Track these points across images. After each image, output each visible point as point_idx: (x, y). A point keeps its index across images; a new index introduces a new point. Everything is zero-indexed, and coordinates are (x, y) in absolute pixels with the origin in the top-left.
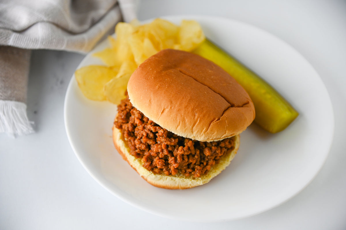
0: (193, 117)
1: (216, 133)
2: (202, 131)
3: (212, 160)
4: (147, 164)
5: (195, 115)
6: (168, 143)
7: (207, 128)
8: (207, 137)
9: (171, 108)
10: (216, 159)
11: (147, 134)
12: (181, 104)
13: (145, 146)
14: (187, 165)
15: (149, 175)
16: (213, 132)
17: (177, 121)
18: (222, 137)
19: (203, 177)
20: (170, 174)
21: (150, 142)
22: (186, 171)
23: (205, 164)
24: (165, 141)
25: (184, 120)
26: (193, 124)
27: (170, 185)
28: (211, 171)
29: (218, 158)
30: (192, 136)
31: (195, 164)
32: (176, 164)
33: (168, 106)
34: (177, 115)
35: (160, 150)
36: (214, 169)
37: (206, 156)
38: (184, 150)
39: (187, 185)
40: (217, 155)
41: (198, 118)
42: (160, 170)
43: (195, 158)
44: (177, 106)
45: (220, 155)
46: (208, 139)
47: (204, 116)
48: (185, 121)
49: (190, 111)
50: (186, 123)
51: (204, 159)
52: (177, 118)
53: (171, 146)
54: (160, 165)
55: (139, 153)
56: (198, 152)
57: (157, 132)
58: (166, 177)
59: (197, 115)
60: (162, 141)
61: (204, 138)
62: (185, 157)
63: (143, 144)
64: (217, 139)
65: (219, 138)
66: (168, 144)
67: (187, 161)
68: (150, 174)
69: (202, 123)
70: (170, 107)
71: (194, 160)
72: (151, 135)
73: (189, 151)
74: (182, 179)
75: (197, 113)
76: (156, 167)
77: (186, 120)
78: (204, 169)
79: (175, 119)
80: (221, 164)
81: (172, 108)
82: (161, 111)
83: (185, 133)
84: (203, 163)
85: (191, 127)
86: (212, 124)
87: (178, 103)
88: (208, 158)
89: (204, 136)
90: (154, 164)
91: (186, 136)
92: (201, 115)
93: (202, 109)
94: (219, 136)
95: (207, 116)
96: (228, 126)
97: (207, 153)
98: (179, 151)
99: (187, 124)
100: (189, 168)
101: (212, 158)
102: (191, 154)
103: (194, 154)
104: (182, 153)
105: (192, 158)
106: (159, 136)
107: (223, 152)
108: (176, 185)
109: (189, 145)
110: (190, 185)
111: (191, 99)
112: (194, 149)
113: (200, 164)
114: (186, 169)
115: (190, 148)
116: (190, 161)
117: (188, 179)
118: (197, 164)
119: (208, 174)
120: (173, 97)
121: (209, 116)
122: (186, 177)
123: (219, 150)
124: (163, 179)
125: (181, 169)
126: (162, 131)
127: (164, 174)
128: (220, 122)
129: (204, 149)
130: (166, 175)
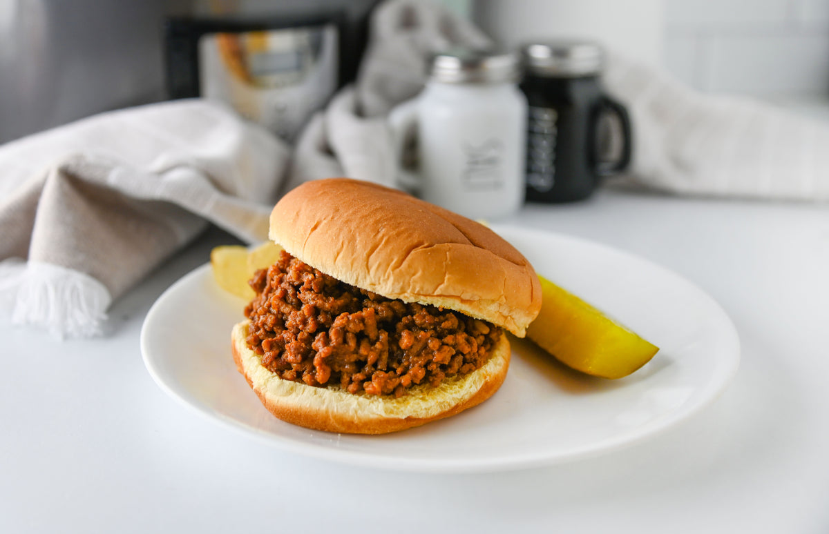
0: (374, 234)
1: (419, 274)
2: (388, 265)
3: (416, 365)
4: (269, 354)
5: (379, 232)
6: (316, 303)
7: (401, 258)
8: (399, 283)
9: (333, 218)
10: (429, 368)
11: (285, 292)
12: (354, 213)
13: (273, 317)
14: (352, 360)
15: (268, 380)
16: (413, 272)
17: (338, 241)
18: (435, 294)
19: (389, 400)
20: (316, 384)
22: (351, 378)
23: (399, 371)
24: (314, 300)
25: (352, 240)
26: (369, 248)
27: (308, 405)
28: (413, 396)
29: (433, 367)
30: (368, 281)
31: (375, 365)
32: (325, 348)
33: (328, 216)
34: (341, 230)
35: (298, 320)
36: (422, 392)
37: (402, 351)
38: (348, 318)
39: (348, 411)
40: (430, 357)
41: (384, 236)
42: (295, 373)
43: (376, 348)
44: (346, 215)
45: (437, 357)
46: (403, 291)
47: (398, 235)
48: (355, 241)
49: (371, 224)
51: (400, 363)
52: (339, 235)
53: (326, 312)
54: (292, 351)
55: (261, 337)
56: (383, 336)
57: (302, 283)
58: (303, 386)
59: (383, 231)
60: (308, 297)
61: (393, 284)
62: (350, 335)
63: (273, 314)
64: (425, 296)
65: (429, 295)
66: (318, 305)
67: (352, 350)
68: (269, 378)
69: (390, 247)
70: (330, 217)
71: (372, 350)
72: (290, 291)
73: (359, 323)
74: (337, 394)
75: (384, 227)
76: (288, 366)
77: (358, 239)
78: (394, 380)
79: (334, 238)
80: (443, 390)
81: (335, 219)
82: (313, 226)
83: (353, 270)
84: (395, 370)
85: (365, 255)
86: (413, 252)
87: (351, 211)
88: (408, 360)
89: (392, 278)
90: (284, 357)
91: (354, 282)
92: (393, 233)
93: (399, 224)
94: (428, 288)
95: (406, 235)
96: (450, 263)
97: (405, 341)
98: (338, 322)
99: (358, 247)
100: (359, 372)
101: (418, 362)
102: (367, 337)
103: (375, 339)
104: (343, 324)
105: (368, 345)
106: (304, 288)
107: (445, 351)
108: (324, 408)
109: (364, 313)
110: (356, 412)
111: (381, 208)
112: (375, 325)
113: (389, 369)
114: (352, 375)
115: (366, 321)
116: (363, 351)
117: (350, 395)
118: (379, 367)
119: (404, 397)
120: (344, 203)
121: (410, 236)
122: (350, 392)
123: (434, 342)
124: (297, 391)
125: (340, 372)
126: (310, 277)
127: (303, 382)
128: (433, 251)
129: (400, 336)
130: (305, 384)
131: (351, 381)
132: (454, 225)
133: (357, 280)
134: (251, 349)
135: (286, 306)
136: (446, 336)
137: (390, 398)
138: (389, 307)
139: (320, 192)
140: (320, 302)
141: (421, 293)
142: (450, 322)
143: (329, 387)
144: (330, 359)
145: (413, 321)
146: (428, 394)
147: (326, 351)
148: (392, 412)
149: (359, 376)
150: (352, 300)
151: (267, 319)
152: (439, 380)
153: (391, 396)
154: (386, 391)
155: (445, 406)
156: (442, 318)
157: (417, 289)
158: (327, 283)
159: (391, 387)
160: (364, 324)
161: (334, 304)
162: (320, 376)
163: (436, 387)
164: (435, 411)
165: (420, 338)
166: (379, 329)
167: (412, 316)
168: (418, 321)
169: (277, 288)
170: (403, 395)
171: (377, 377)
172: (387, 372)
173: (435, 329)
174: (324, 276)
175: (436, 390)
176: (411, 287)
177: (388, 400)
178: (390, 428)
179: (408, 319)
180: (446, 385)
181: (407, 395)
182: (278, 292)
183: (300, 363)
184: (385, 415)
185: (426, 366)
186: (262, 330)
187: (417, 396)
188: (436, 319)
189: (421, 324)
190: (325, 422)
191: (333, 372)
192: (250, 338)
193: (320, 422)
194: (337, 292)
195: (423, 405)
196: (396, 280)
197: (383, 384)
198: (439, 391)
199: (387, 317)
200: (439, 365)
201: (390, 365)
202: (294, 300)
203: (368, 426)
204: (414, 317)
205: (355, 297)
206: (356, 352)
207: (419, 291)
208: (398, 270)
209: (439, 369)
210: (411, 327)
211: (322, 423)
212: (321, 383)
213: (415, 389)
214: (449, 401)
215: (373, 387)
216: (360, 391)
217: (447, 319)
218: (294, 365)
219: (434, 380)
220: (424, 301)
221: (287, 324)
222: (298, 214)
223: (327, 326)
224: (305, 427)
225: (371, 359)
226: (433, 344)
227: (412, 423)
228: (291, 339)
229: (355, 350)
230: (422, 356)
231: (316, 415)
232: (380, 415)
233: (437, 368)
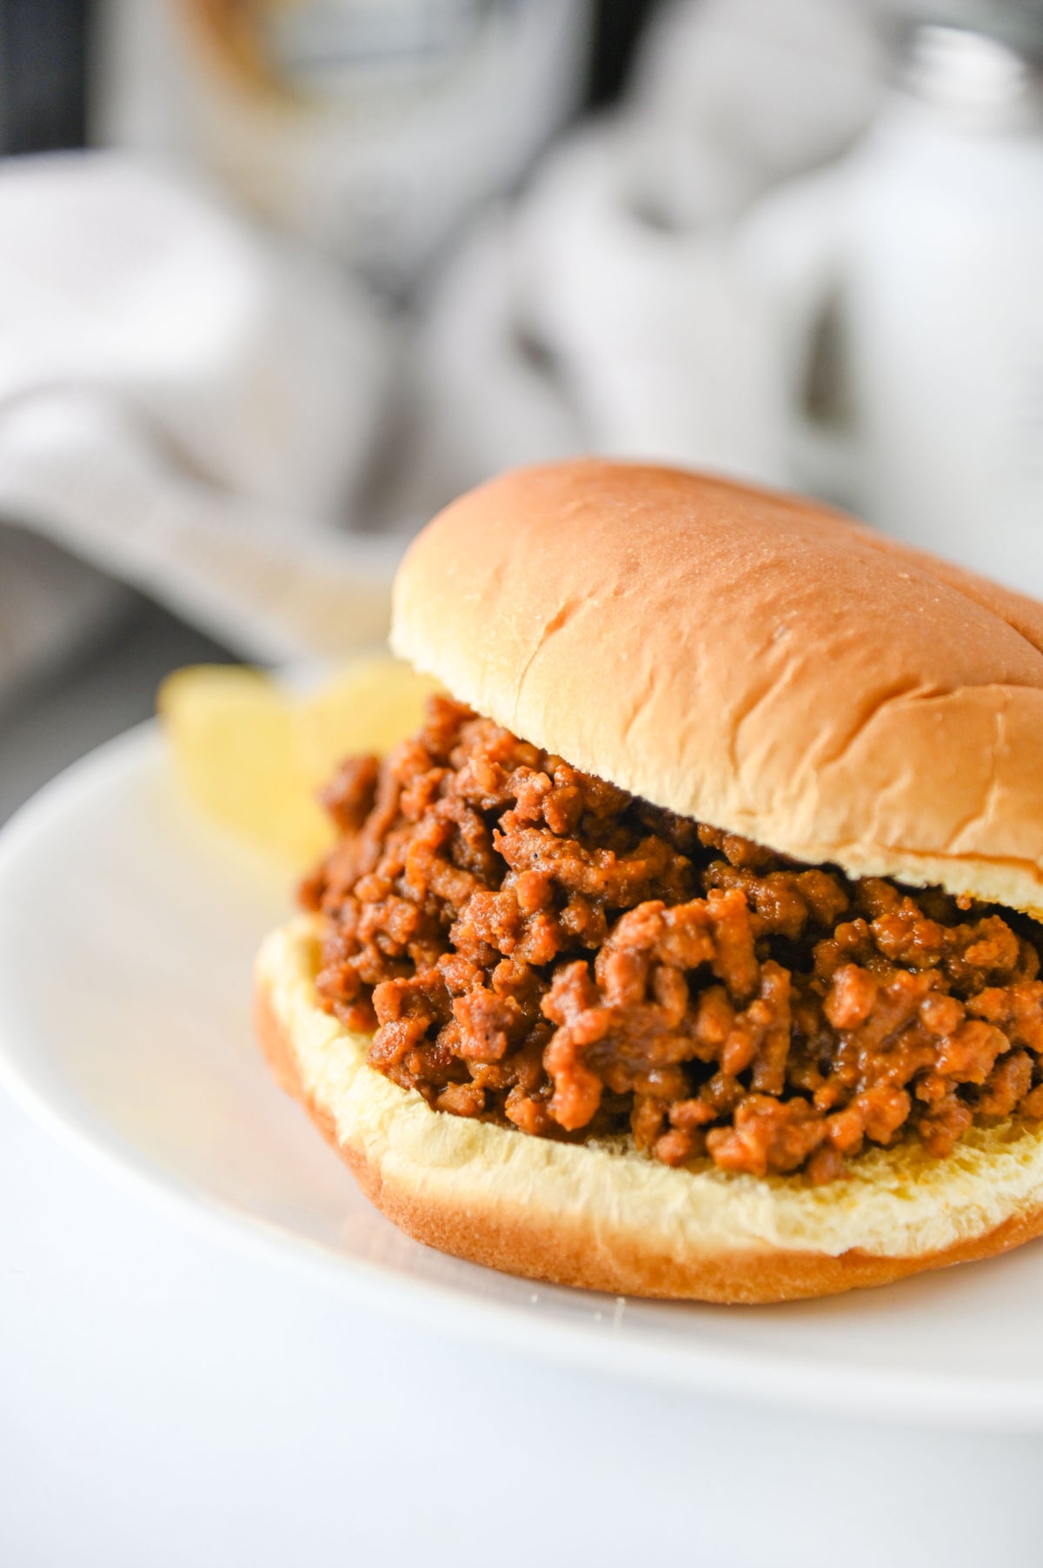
0: (757, 648)
1: (904, 782)
2: (801, 751)
3: (881, 1082)
4: (397, 1029)
5: (770, 642)
6: (559, 867)
7: (847, 729)
8: (836, 810)
9: (618, 592)
10: (923, 1094)
11: (450, 831)
12: (691, 577)
13: (410, 911)
14: (673, 1057)
15: (392, 1114)
16: (882, 774)
17: (638, 667)
18: (955, 848)
19: (790, 1193)
20: (550, 1130)
21: (451, 885)
22: (666, 1116)
23: (823, 1098)
24: (549, 856)
25: (684, 664)
26: (739, 694)
27: (524, 1200)
28: (867, 1181)
30: (732, 801)
31: (745, 1077)
32: (588, 1013)
33: (603, 584)
34: (646, 631)
35: (494, 921)
36: (895, 1169)
37: (835, 1035)
38: (663, 919)
39: (654, 1222)
40: (926, 1057)
41: (788, 656)
42: (481, 1094)
43: (750, 1022)
44: (661, 582)
45: (948, 1059)
46: (847, 836)
47: (837, 652)
48: (695, 668)
49: (744, 615)
50: (699, 685)
51: (825, 1070)
52: (639, 649)
53: (589, 899)
54: (477, 1019)
55: (366, 975)
56: (775, 984)
57: (510, 804)
58: (510, 1134)
59: (785, 640)
60: (529, 850)
61: (817, 814)
62: (666, 976)
63: (410, 901)
64: (921, 854)
65: (934, 854)
66: (562, 875)
67: (674, 1023)
68: (398, 1105)
69: (808, 694)
70: (610, 588)
71: (736, 1027)
72: (469, 828)
73: (700, 936)
74: (620, 1163)
75: (789, 627)
76: (458, 1071)
77: (704, 663)
78: (807, 1126)
79: (624, 657)
80: (967, 1166)
81: (627, 594)
82: (552, 616)
83: (684, 763)
84: (808, 1095)
85: (726, 713)
86: (884, 711)
87: (678, 572)
88: (852, 1063)
89: (812, 795)
90: (445, 1039)
92: (821, 646)
93: (839, 617)
94: (931, 830)
95: (861, 654)
96: (1006, 750)
97: (847, 1001)
98: (631, 930)
99: (703, 689)
100: (693, 1095)
101: (883, 1071)
102: (722, 982)
103: (747, 990)
104: (645, 938)
105: (726, 1009)
106: (516, 821)
107: (977, 1039)
108: (575, 1208)
109: (714, 905)
110: (682, 1224)
111: (778, 564)
112: (748, 947)
113: (791, 1091)
114: (669, 1104)
115: (720, 931)
116: (707, 1029)
117: (663, 1171)
118: (758, 1083)
119: (839, 1184)
120: (654, 543)
121: (875, 657)
122: (663, 1161)
123: (942, 1007)
124: (489, 1150)
125: (631, 1094)
126: (539, 782)
127: (505, 1122)
128: (950, 710)
129: (829, 985)
130: (516, 1128)
131: (666, 1126)
132: (1015, 626)
133: (695, 799)
134: (330, 1011)
135: (455, 876)
136: (977, 993)
137: (793, 1187)
138: (792, 888)
139: (573, 506)
140: (568, 866)
141: (909, 844)
142: (993, 945)
143: (593, 1143)
144: (599, 1050)
145: (872, 939)
146: (916, 1179)
147: (590, 1024)
148: (798, 1230)
149: (694, 1110)
150: (669, 866)
151: (388, 916)
152: (953, 1135)
153: (798, 1178)
154: (780, 1161)
155: (969, 1221)
156: (966, 930)
157: (895, 833)
158: (593, 803)
159: (797, 1149)
160: (715, 943)
161: (617, 873)
162: (566, 1104)
163: (943, 1155)
164: (938, 1237)
165: (898, 994)
166: (761, 960)
167: (869, 920)
168: (887, 939)
169: (422, 816)
170: (836, 1177)
171: (752, 1114)
172: (783, 1099)
173: (942, 966)
174: (582, 782)
175: (943, 1167)
176: (875, 825)
177: (786, 1190)
178: (788, 1286)
179: (854, 931)
180: (976, 1152)
181: (849, 1177)
182: (427, 831)
183: (499, 1063)
184: (777, 1241)
185: (910, 1087)
186: (369, 954)
187: (883, 1184)
188: (949, 935)
189: (899, 949)
190: (577, 1256)
191: (607, 1093)
192: (331, 976)
193: (562, 1255)
194: (622, 834)
195: (902, 1212)
196: (827, 801)
197: (773, 1139)
198: (952, 1170)
199: (784, 923)
200: (954, 1086)
201: (795, 1079)
202: (479, 857)
203: (718, 1276)
204: (876, 926)
205: (681, 852)
206: (685, 1030)
207: (899, 840)
208: (832, 769)
209: (953, 1098)
210: (863, 955)
211: (568, 1257)
212: (569, 1128)
213: (873, 1161)
214: (983, 1204)
215: (741, 1145)
216: (695, 1157)
217: (982, 937)
218: (479, 1070)
219: (935, 1134)
220: (913, 873)
221: (458, 934)
222: (498, 576)
223: (590, 945)
224: (509, 1272)
225: (734, 1053)
226: (937, 1014)
227: (859, 1272)
228: (468, 981)
229: (682, 1022)
230: (899, 1052)
231: (550, 1233)
232: (761, 1238)
233: (947, 1093)
